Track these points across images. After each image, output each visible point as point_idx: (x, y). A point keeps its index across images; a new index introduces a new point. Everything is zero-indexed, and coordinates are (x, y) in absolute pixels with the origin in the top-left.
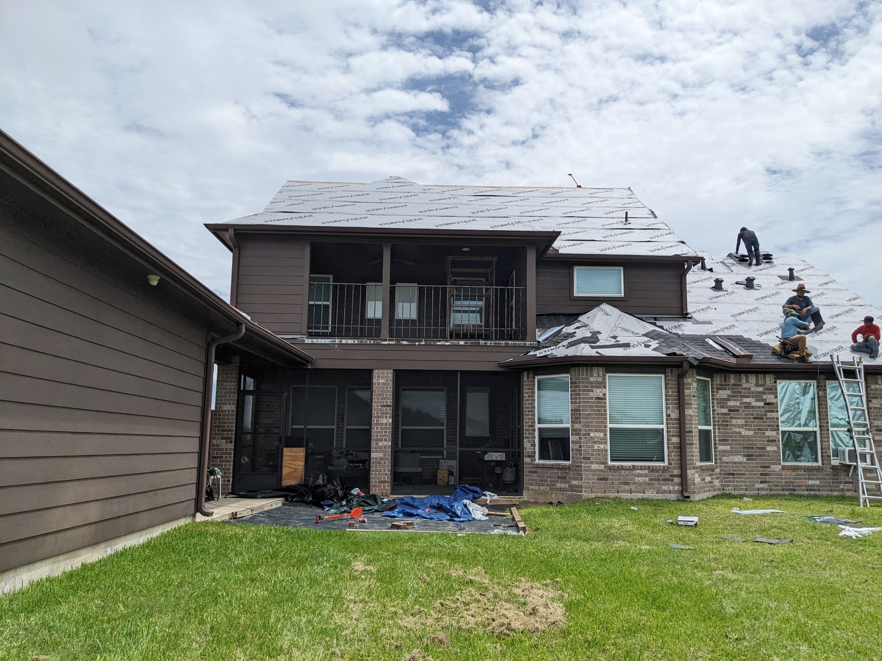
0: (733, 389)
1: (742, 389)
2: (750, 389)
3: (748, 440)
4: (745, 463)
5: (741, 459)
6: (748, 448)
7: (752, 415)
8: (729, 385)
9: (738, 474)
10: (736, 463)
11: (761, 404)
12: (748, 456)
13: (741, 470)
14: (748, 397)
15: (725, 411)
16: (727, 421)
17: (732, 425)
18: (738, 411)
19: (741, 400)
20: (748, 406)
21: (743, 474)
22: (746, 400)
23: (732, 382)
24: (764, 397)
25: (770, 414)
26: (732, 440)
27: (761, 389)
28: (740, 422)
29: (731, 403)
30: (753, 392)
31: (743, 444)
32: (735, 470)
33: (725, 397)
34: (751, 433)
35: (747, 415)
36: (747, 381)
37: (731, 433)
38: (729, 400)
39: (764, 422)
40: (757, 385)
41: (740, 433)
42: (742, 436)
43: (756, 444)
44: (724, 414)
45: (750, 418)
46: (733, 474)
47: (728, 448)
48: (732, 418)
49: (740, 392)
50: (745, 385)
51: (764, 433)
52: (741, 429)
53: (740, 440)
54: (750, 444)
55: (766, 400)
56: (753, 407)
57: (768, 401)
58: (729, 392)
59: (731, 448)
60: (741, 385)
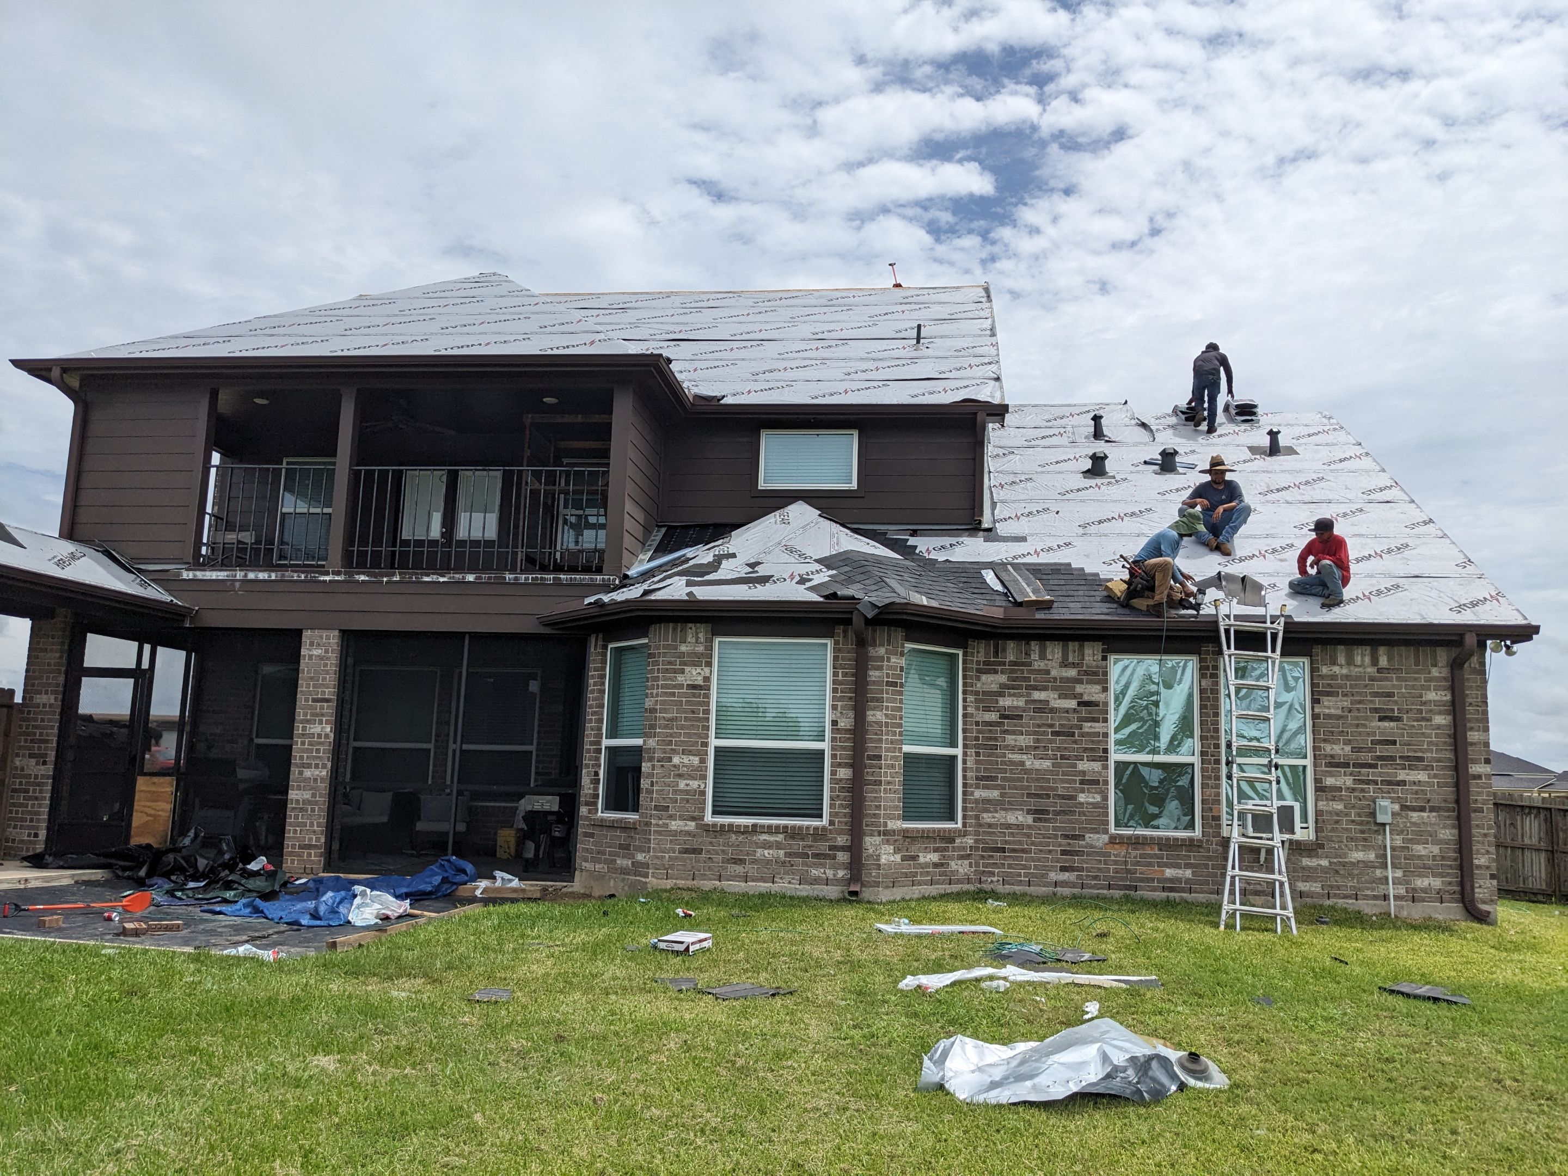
0: (1012, 671)
1: (1031, 672)
2: (1048, 672)
3: (1038, 780)
4: (1029, 827)
5: (1020, 818)
6: (1038, 796)
7: (1051, 726)
8: (1004, 664)
9: (1014, 850)
10: (1009, 826)
11: (1072, 704)
12: (1037, 812)
13: (1020, 843)
14: (1045, 689)
15: (993, 717)
16: (996, 739)
17: (1006, 747)
18: (1020, 717)
19: (1029, 695)
20: (1042, 708)
21: (1023, 851)
22: (1037, 695)
23: (1011, 657)
24: (1079, 689)
25: (1089, 724)
26: (1003, 779)
27: (1072, 673)
28: (1024, 740)
29: (1006, 702)
30: (1055, 679)
31: (1028, 787)
32: (1006, 842)
33: (994, 687)
34: (1047, 764)
35: (1039, 726)
36: (1043, 656)
37: (1003, 763)
38: (1001, 694)
39: (1075, 742)
40: (1065, 664)
41: (1022, 763)
42: (1027, 771)
43: (1056, 789)
44: (990, 724)
45: (1045, 733)
46: (1003, 850)
47: (994, 794)
48: (1006, 732)
49: (1028, 679)
50: (1038, 665)
51: (1075, 766)
52: (1025, 757)
53: (1021, 780)
54: (1042, 788)
55: (1081, 695)
56: (1053, 710)
57: (1086, 698)
58: (1003, 678)
59: (1002, 795)
60: (1030, 664)
